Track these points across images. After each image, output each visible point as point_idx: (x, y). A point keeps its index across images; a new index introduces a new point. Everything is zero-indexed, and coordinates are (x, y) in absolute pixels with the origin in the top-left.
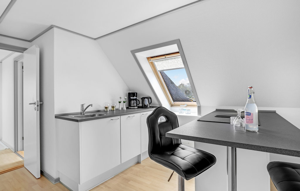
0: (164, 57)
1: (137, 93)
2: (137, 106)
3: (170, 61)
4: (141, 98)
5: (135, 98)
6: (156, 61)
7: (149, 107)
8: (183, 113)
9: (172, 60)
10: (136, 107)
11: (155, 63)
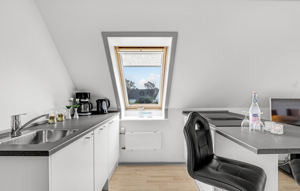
0: (140, 50)
1: (90, 94)
2: (90, 112)
3: (143, 56)
4: (96, 101)
5: (87, 100)
6: (125, 54)
7: (107, 112)
8: (143, 117)
9: (147, 55)
10: (90, 114)
11: (123, 55)
